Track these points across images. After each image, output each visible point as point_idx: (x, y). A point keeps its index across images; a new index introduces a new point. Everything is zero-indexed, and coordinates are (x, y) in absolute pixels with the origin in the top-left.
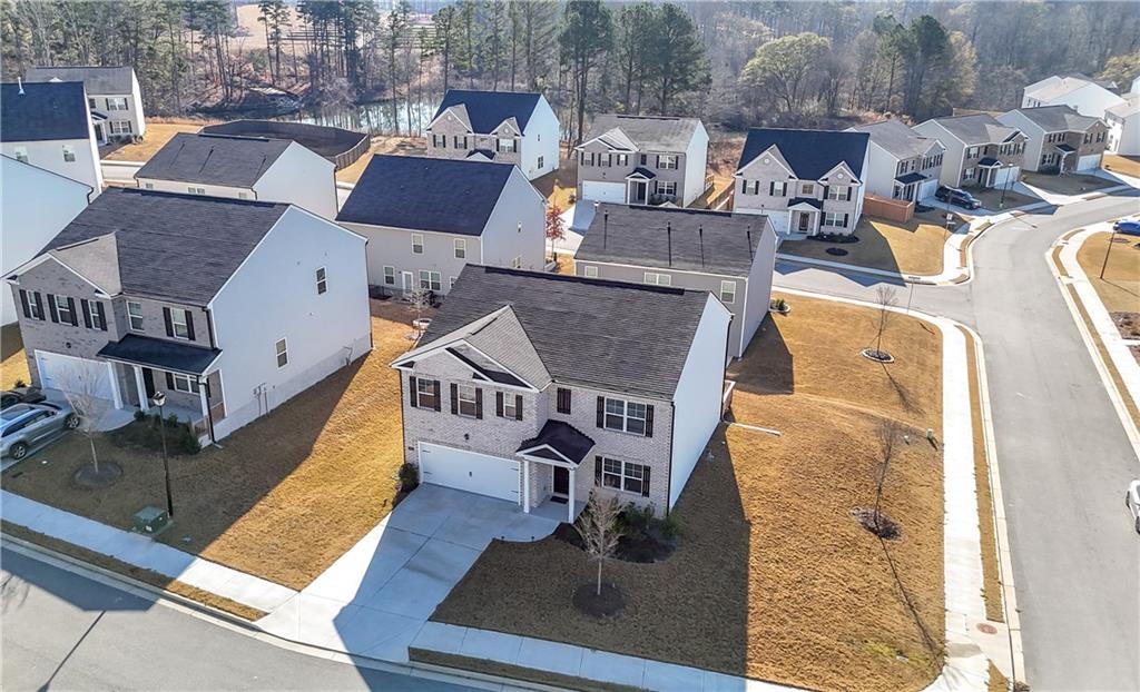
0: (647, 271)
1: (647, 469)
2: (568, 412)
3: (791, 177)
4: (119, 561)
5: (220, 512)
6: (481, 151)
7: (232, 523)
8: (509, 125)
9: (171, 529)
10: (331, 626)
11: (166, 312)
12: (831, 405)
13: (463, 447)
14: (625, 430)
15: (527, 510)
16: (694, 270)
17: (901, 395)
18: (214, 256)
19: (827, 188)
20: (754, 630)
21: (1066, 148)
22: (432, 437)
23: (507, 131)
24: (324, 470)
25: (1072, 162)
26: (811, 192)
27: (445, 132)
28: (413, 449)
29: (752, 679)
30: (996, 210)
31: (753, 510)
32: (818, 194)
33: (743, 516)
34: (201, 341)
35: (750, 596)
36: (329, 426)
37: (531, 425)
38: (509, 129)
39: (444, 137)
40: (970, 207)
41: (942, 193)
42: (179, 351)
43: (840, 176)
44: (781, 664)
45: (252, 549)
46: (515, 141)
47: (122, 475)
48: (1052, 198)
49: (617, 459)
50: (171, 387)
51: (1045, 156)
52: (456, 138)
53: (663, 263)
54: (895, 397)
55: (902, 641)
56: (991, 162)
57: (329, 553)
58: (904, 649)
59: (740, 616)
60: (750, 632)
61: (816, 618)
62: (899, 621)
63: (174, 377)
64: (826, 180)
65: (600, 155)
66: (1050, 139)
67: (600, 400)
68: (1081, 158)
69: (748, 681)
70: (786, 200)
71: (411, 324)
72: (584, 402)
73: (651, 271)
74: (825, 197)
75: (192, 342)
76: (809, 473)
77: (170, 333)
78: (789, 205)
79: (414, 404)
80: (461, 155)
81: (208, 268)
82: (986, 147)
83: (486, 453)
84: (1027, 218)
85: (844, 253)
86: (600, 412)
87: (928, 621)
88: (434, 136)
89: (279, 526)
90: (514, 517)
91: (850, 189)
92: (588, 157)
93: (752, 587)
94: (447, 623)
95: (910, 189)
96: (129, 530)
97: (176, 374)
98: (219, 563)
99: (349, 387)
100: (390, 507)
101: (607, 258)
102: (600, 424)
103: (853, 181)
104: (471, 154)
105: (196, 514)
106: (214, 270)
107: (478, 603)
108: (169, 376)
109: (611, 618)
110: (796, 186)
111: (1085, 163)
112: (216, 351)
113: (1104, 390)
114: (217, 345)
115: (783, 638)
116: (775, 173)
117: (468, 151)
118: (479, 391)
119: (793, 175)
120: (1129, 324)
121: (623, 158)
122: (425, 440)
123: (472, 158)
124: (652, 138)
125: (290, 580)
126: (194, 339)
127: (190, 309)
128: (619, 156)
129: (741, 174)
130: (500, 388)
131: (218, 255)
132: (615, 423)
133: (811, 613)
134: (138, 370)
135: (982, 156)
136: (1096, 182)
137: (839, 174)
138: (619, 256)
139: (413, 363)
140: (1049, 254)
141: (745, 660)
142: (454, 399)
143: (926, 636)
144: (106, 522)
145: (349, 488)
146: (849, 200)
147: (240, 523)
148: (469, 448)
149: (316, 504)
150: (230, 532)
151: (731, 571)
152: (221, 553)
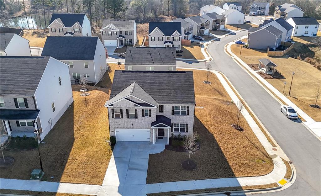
0: (147, 66)
1: (187, 125)
2: (163, 112)
3: (164, 36)
4: (32, 191)
5: (58, 165)
6: (70, 33)
7: (64, 168)
8: (77, 24)
9: (45, 175)
10: (118, 194)
11: (15, 100)
12: (207, 97)
13: (131, 128)
14: (180, 114)
15: (154, 143)
16: (161, 65)
17: (218, 92)
18: (28, 77)
19: (173, 38)
20: (231, 164)
21: (218, 24)
22: (120, 127)
23: (76, 26)
24: (83, 143)
25: (219, 27)
26: (169, 39)
27: (55, 27)
28: (113, 131)
29: (238, 177)
30: (208, 41)
31: (211, 130)
32: (171, 39)
33: (210, 133)
34: (31, 107)
35: (225, 155)
36: (75, 129)
37: (154, 118)
38: (77, 25)
39: (55, 29)
40: (201, 40)
41: (194, 37)
42: (22, 113)
43: (177, 34)
44: (242, 171)
45: (77, 175)
46: (80, 29)
47: (15, 160)
48: (218, 37)
49: (178, 123)
50: (18, 125)
51: (213, 26)
52: (59, 29)
53: (152, 63)
54: (217, 93)
55: (261, 157)
56: (203, 28)
57: (102, 170)
58: (263, 160)
59: (225, 161)
60: (230, 164)
61: (242, 157)
62: (257, 152)
63: (19, 122)
64: (173, 36)
65: (108, 32)
66: (214, 21)
67: (173, 107)
68: (221, 26)
69: (237, 178)
70: (163, 42)
71: (79, 91)
72: (168, 108)
73: (148, 66)
74: (173, 41)
75: (27, 109)
76: (216, 117)
77: (17, 107)
78: (164, 44)
79: (113, 117)
80: (62, 35)
81: (28, 82)
82: (202, 24)
83: (139, 128)
84: (215, 42)
85: (181, 56)
86: (173, 110)
87: (263, 151)
88: (52, 29)
89: (80, 165)
90: (151, 146)
91: (179, 38)
92: (104, 33)
93: (224, 152)
94: (152, 183)
95: (188, 37)
96: (29, 179)
97: (20, 121)
98: (69, 183)
99: (74, 115)
100: (112, 151)
101: (135, 63)
102: (173, 114)
103: (180, 36)
104: (65, 34)
105: (50, 168)
106: (31, 82)
107: (157, 175)
108: (17, 122)
109: (195, 170)
110: (165, 38)
111: (222, 27)
112: (38, 111)
113: (258, 84)
114: (38, 108)
115: (238, 164)
116: (159, 35)
117: (64, 33)
118: (136, 110)
119: (164, 35)
120: (253, 67)
121: (115, 33)
122: (117, 128)
123: (66, 35)
124: (122, 26)
125: (96, 182)
126: (28, 108)
127: (26, 97)
128: (114, 32)
129: (150, 36)
130: (143, 108)
131: (30, 77)
132: (177, 113)
133: (240, 156)
134: (6, 122)
135: (201, 27)
136: (225, 32)
137: (176, 33)
138: (138, 62)
139: (113, 104)
140: (225, 51)
141: (233, 173)
142: (127, 114)
143: (265, 155)
144: (18, 179)
145: (94, 148)
146: (179, 41)
147: (66, 167)
148: (133, 128)
149: (87, 155)
150: (65, 171)
151: (216, 149)
152: (68, 179)
